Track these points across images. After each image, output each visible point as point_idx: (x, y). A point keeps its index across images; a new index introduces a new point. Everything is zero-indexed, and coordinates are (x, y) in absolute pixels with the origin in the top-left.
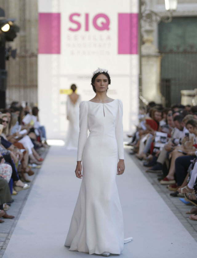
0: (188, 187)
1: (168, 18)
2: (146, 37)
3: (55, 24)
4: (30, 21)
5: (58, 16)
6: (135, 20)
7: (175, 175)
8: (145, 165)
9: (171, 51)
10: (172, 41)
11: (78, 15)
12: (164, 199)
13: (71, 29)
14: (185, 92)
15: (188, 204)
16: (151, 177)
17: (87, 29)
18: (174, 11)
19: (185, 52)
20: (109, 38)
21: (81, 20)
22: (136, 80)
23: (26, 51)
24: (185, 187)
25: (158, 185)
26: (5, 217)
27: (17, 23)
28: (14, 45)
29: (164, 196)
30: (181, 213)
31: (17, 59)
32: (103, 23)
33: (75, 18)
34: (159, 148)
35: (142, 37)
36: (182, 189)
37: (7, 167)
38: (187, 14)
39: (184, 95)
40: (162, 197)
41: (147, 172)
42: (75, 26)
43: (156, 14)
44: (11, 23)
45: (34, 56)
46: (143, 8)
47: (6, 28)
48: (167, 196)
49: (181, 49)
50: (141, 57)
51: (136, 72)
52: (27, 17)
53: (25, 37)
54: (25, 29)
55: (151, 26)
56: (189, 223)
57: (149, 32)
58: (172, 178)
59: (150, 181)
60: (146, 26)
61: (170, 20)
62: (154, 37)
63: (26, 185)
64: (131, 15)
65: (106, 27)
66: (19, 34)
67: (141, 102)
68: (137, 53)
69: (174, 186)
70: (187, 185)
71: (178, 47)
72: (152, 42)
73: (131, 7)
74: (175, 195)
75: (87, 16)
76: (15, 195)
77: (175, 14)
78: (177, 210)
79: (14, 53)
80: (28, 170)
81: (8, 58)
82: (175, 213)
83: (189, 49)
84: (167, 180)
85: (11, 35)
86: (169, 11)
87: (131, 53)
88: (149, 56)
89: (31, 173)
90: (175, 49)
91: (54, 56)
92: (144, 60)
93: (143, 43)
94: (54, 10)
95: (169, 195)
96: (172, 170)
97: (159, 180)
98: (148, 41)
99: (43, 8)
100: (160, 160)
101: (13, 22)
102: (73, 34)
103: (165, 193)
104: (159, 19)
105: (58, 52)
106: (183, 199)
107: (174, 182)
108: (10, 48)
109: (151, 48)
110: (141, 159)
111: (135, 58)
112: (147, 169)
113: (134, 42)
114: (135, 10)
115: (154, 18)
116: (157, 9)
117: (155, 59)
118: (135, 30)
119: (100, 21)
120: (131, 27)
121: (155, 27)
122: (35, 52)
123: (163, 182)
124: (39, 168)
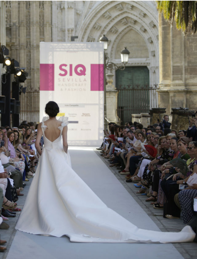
0: (137, 176)
1: (123, 67)
2: (108, 80)
3: (50, 71)
4: (33, 69)
6: (102, 69)
7: (129, 168)
9: (125, 89)
10: (125, 82)
11: (66, 65)
12: (122, 184)
13: (61, 75)
14: (134, 115)
16: (114, 170)
17: (71, 74)
18: (126, 63)
19: (133, 89)
20: (85, 80)
22: (102, 107)
23: (31, 89)
24: (136, 176)
25: (118, 175)
27: (25, 71)
28: (23, 84)
29: (123, 182)
30: (134, 193)
31: (26, 94)
32: (81, 71)
33: (63, 67)
35: (106, 80)
36: (133, 177)
37: (21, 163)
38: (134, 65)
39: (133, 117)
40: (121, 183)
41: (111, 166)
42: (63, 73)
43: (115, 65)
45: (37, 92)
46: (107, 61)
47: (19, 74)
48: (124, 182)
49: (131, 87)
50: (106, 92)
51: (102, 102)
52: (32, 67)
53: (30, 79)
54: (30, 75)
55: (111, 72)
56: (139, 199)
57: (110, 76)
58: (128, 170)
59: (113, 173)
60: (108, 73)
61: (124, 69)
62: (113, 79)
63: (34, 174)
64: (99, 65)
65: (83, 73)
66: (28, 78)
67: (105, 121)
68: (103, 90)
69: (128, 176)
70: (136, 175)
71: (129, 86)
72: (112, 83)
73: (99, 60)
74: (129, 181)
75: (71, 66)
76: (26, 181)
77: (127, 65)
78: (131, 191)
79: (24, 90)
81: (20, 93)
82: (130, 193)
83: (136, 87)
84: (125, 171)
85: (22, 79)
86: (123, 62)
87: (99, 90)
88: (110, 92)
90: (127, 87)
92: (107, 94)
93: (107, 83)
94: (50, 62)
95: (125, 181)
96: (127, 165)
98: (109, 82)
99: (42, 62)
101: (23, 70)
102: (61, 78)
103: (123, 180)
104: (116, 68)
105: (53, 89)
107: (128, 173)
108: (22, 86)
109: (111, 86)
111: (102, 93)
113: (102, 82)
114: (102, 62)
115: (114, 67)
116: (115, 61)
117: (114, 94)
118: (102, 75)
119: (79, 69)
120: (99, 74)
121: (114, 73)
122: (38, 89)
123: (122, 173)
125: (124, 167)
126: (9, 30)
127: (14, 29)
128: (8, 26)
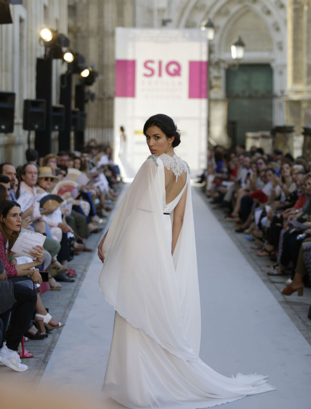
2: (214, 82)
3: (130, 70)
5: (133, 63)
6: (204, 67)
8: (212, 203)
9: (237, 96)
10: (239, 86)
12: (229, 235)
13: (146, 75)
14: (250, 134)
15: (252, 240)
16: (218, 214)
17: (160, 75)
18: (241, 59)
19: (250, 97)
20: (180, 84)
21: (155, 66)
22: (204, 122)
23: (104, 94)
25: (224, 222)
26: (85, 250)
27: (96, 69)
28: (93, 89)
30: (245, 248)
31: (96, 101)
32: (175, 70)
33: (150, 65)
34: (226, 187)
35: (211, 83)
37: (85, 205)
39: (249, 138)
40: (228, 233)
42: (149, 72)
43: (224, 62)
44: (91, 69)
45: (111, 99)
46: (212, 56)
47: (85, 73)
49: (247, 94)
50: (210, 101)
51: (204, 115)
52: (105, 61)
53: (103, 80)
54: (103, 74)
55: (219, 72)
57: (217, 78)
58: (237, 215)
59: (216, 218)
60: (214, 72)
61: (237, 68)
62: (221, 83)
63: (101, 221)
64: (201, 63)
65: (177, 73)
66: (98, 79)
67: (209, 143)
69: (239, 223)
71: (244, 92)
72: (219, 87)
73: (201, 55)
74: (240, 231)
75: (160, 63)
77: (242, 62)
78: (240, 246)
79: (92, 96)
80: (105, 206)
81: (87, 101)
82: (239, 248)
83: (254, 94)
84: (233, 217)
85: (90, 80)
86: (237, 59)
87: (200, 97)
88: (216, 101)
89: (108, 210)
90: (241, 94)
91: (129, 100)
92: (212, 105)
93: (210, 87)
94: (130, 57)
95: (233, 231)
96: (237, 208)
97: (226, 217)
98: (216, 86)
99: (120, 55)
100: (227, 198)
101: (92, 67)
102: (147, 79)
103: (231, 229)
104: (226, 66)
105: (132, 94)
106: (248, 236)
108: (89, 92)
109: (218, 92)
110: (209, 197)
111: (203, 103)
112: (214, 206)
113: (204, 87)
114: (204, 58)
116: (224, 56)
117: (222, 103)
118: (204, 77)
119: (172, 68)
120: (201, 74)
121: (222, 73)
123: (228, 219)
124: (114, 205)
125: (232, 210)
126: (72, 10)
127: (80, 7)
128: (72, 3)
